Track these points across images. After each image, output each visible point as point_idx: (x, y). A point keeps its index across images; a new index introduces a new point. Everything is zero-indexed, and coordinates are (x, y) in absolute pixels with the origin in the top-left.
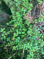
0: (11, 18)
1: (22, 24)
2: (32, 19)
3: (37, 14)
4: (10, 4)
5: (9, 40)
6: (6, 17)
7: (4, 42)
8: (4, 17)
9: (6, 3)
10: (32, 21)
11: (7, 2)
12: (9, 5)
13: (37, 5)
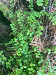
0: (11, 35)
1: (27, 50)
2: (42, 46)
3: (50, 37)
4: (10, 16)
5: (9, 67)
6: (4, 30)
7: (3, 69)
8: (3, 29)
9: (4, 15)
10: (43, 49)
11: (6, 13)
12: (8, 18)
13: (49, 25)
